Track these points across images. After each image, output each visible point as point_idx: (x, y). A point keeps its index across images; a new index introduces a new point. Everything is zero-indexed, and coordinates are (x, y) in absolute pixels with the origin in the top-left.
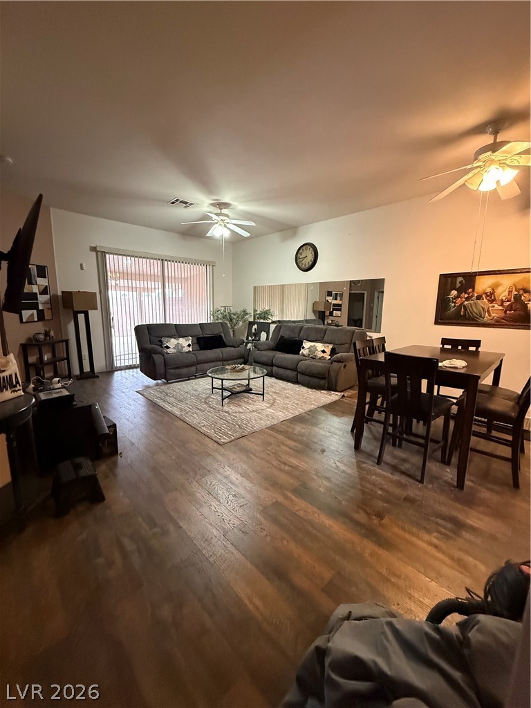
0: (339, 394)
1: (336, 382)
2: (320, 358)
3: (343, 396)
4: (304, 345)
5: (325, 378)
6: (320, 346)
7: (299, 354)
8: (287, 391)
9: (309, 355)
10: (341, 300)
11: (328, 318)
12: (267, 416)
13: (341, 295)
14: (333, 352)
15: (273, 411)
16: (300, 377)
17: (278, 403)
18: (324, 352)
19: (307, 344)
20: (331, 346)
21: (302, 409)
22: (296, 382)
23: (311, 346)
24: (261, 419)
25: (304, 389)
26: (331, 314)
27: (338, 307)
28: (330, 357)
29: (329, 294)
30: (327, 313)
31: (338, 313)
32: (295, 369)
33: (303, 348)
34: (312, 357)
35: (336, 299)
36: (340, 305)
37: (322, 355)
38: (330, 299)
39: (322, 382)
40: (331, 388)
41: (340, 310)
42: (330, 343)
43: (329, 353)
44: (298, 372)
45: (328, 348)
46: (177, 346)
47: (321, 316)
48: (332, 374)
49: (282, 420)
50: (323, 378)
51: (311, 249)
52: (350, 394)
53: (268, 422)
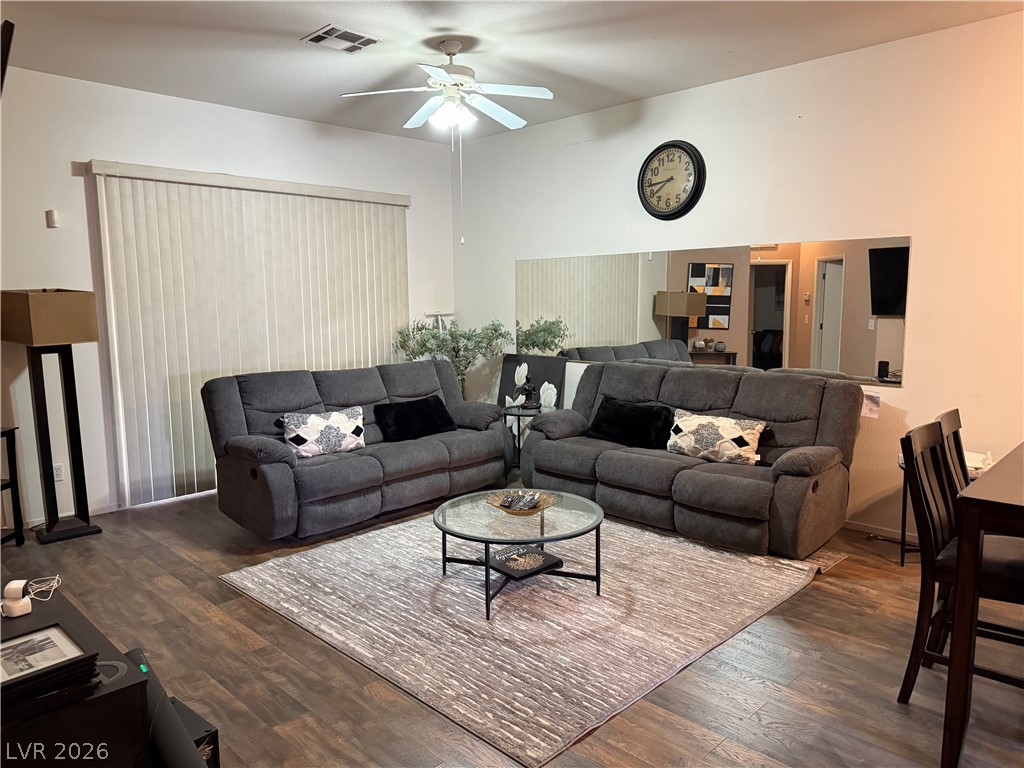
0: (805, 566)
1: (796, 533)
2: (731, 461)
3: (819, 572)
4: (677, 421)
5: (763, 522)
6: (728, 427)
7: (664, 447)
8: (651, 560)
9: (696, 451)
10: (730, 284)
11: (694, 335)
12: (632, 652)
13: (730, 273)
14: (766, 440)
15: (640, 634)
16: (681, 517)
17: (643, 605)
18: (740, 442)
19: (687, 421)
20: (760, 427)
21: (719, 621)
22: (667, 528)
23: (702, 426)
24: (616, 662)
25: (698, 553)
26: (703, 324)
27: (721, 305)
28: (758, 458)
29: (698, 270)
30: (693, 323)
31: (722, 320)
32: (666, 495)
33: (678, 430)
34: (703, 458)
35: (715, 284)
36: (727, 299)
37: (736, 450)
38: (698, 283)
39: (753, 532)
40: (781, 548)
41: (726, 312)
42: (763, 419)
43: (754, 444)
44: (675, 503)
45: (753, 431)
46: (325, 434)
47: (678, 329)
48: (783, 509)
49: (679, 666)
50: (755, 522)
51: (687, 159)
52: (831, 564)
53: (644, 676)
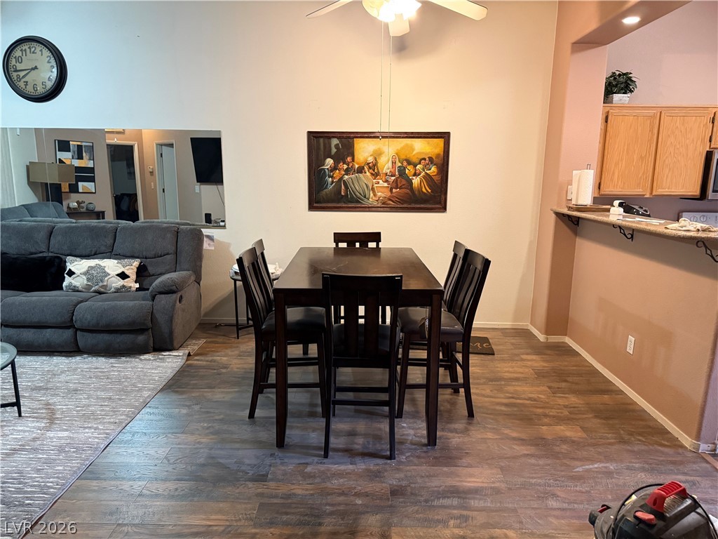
0: (180, 353)
1: (171, 333)
2: (118, 290)
3: (189, 355)
4: (69, 266)
5: (147, 330)
6: (112, 266)
7: (61, 288)
9: (88, 288)
10: (92, 158)
11: (68, 198)
12: (61, 449)
13: (91, 149)
14: (141, 272)
15: (66, 434)
16: (83, 339)
17: (63, 412)
18: (123, 276)
19: (79, 266)
20: (136, 263)
21: (127, 406)
22: (73, 350)
23: (91, 268)
24: (48, 462)
25: (101, 363)
26: (74, 189)
27: (87, 174)
28: (137, 285)
29: (64, 146)
30: (65, 188)
31: (90, 186)
32: (69, 324)
33: (71, 273)
34: (95, 292)
35: (80, 157)
36: (92, 170)
37: (121, 282)
38: (66, 156)
39: (141, 338)
40: (162, 345)
41: (92, 179)
42: (138, 258)
43: (133, 277)
44: (77, 330)
45: (131, 267)
47: (52, 193)
48: (161, 318)
50: (142, 331)
51: (48, 53)
52: (196, 348)
53: (75, 464)
